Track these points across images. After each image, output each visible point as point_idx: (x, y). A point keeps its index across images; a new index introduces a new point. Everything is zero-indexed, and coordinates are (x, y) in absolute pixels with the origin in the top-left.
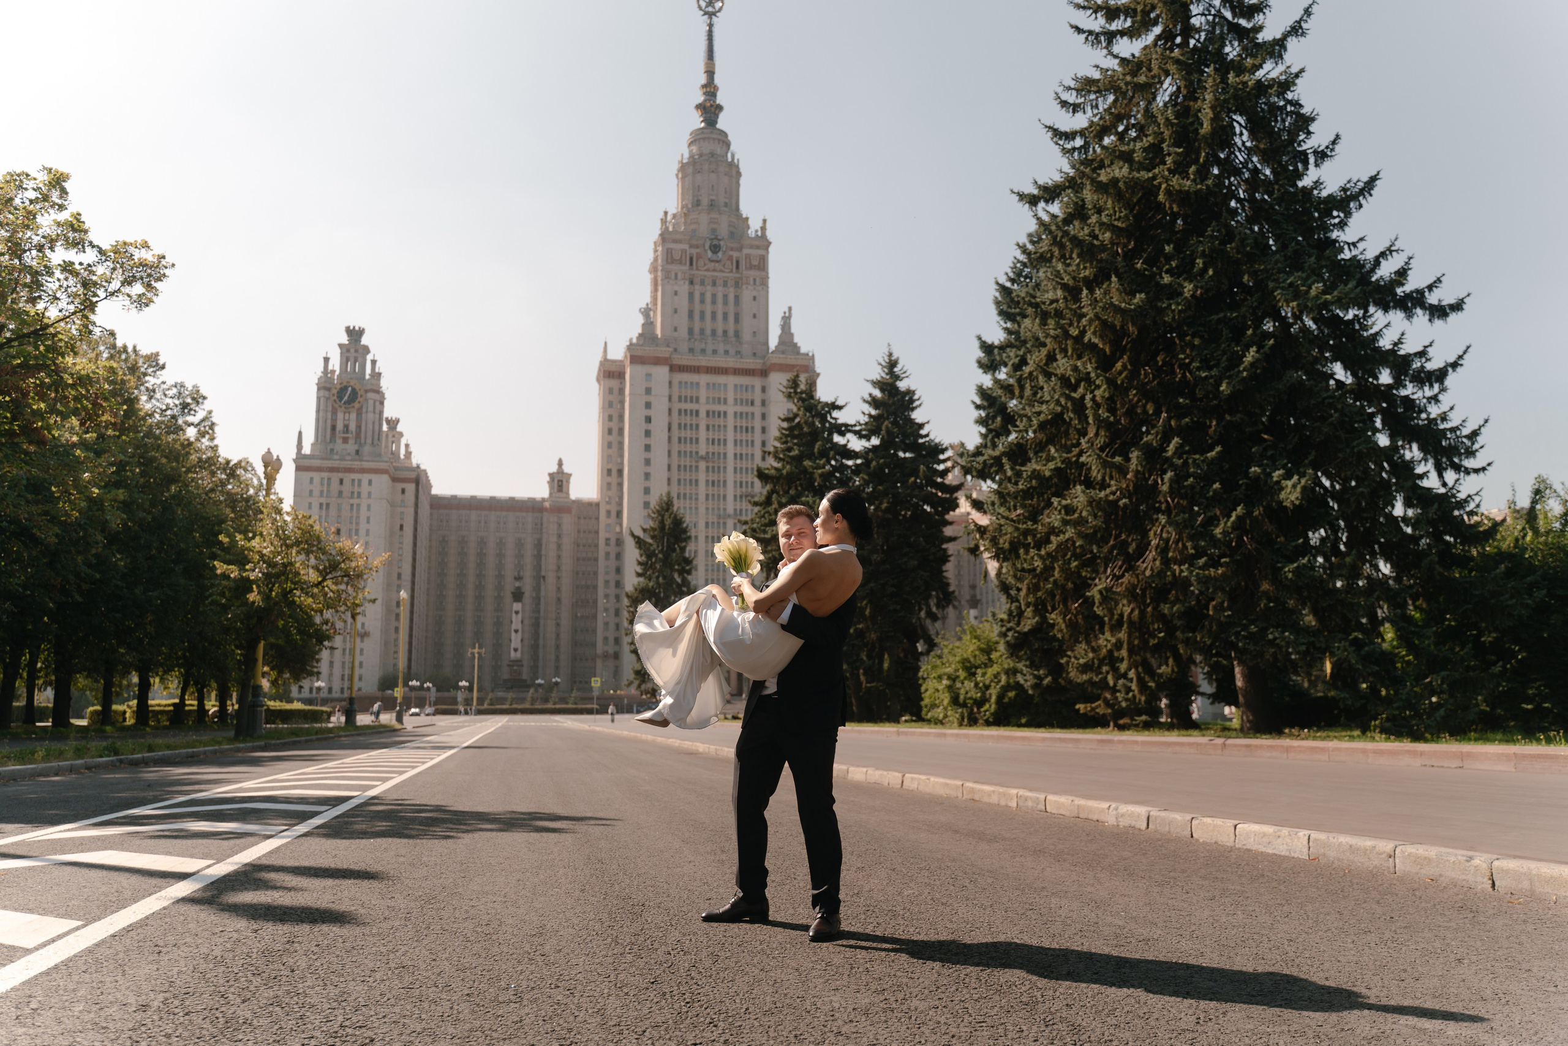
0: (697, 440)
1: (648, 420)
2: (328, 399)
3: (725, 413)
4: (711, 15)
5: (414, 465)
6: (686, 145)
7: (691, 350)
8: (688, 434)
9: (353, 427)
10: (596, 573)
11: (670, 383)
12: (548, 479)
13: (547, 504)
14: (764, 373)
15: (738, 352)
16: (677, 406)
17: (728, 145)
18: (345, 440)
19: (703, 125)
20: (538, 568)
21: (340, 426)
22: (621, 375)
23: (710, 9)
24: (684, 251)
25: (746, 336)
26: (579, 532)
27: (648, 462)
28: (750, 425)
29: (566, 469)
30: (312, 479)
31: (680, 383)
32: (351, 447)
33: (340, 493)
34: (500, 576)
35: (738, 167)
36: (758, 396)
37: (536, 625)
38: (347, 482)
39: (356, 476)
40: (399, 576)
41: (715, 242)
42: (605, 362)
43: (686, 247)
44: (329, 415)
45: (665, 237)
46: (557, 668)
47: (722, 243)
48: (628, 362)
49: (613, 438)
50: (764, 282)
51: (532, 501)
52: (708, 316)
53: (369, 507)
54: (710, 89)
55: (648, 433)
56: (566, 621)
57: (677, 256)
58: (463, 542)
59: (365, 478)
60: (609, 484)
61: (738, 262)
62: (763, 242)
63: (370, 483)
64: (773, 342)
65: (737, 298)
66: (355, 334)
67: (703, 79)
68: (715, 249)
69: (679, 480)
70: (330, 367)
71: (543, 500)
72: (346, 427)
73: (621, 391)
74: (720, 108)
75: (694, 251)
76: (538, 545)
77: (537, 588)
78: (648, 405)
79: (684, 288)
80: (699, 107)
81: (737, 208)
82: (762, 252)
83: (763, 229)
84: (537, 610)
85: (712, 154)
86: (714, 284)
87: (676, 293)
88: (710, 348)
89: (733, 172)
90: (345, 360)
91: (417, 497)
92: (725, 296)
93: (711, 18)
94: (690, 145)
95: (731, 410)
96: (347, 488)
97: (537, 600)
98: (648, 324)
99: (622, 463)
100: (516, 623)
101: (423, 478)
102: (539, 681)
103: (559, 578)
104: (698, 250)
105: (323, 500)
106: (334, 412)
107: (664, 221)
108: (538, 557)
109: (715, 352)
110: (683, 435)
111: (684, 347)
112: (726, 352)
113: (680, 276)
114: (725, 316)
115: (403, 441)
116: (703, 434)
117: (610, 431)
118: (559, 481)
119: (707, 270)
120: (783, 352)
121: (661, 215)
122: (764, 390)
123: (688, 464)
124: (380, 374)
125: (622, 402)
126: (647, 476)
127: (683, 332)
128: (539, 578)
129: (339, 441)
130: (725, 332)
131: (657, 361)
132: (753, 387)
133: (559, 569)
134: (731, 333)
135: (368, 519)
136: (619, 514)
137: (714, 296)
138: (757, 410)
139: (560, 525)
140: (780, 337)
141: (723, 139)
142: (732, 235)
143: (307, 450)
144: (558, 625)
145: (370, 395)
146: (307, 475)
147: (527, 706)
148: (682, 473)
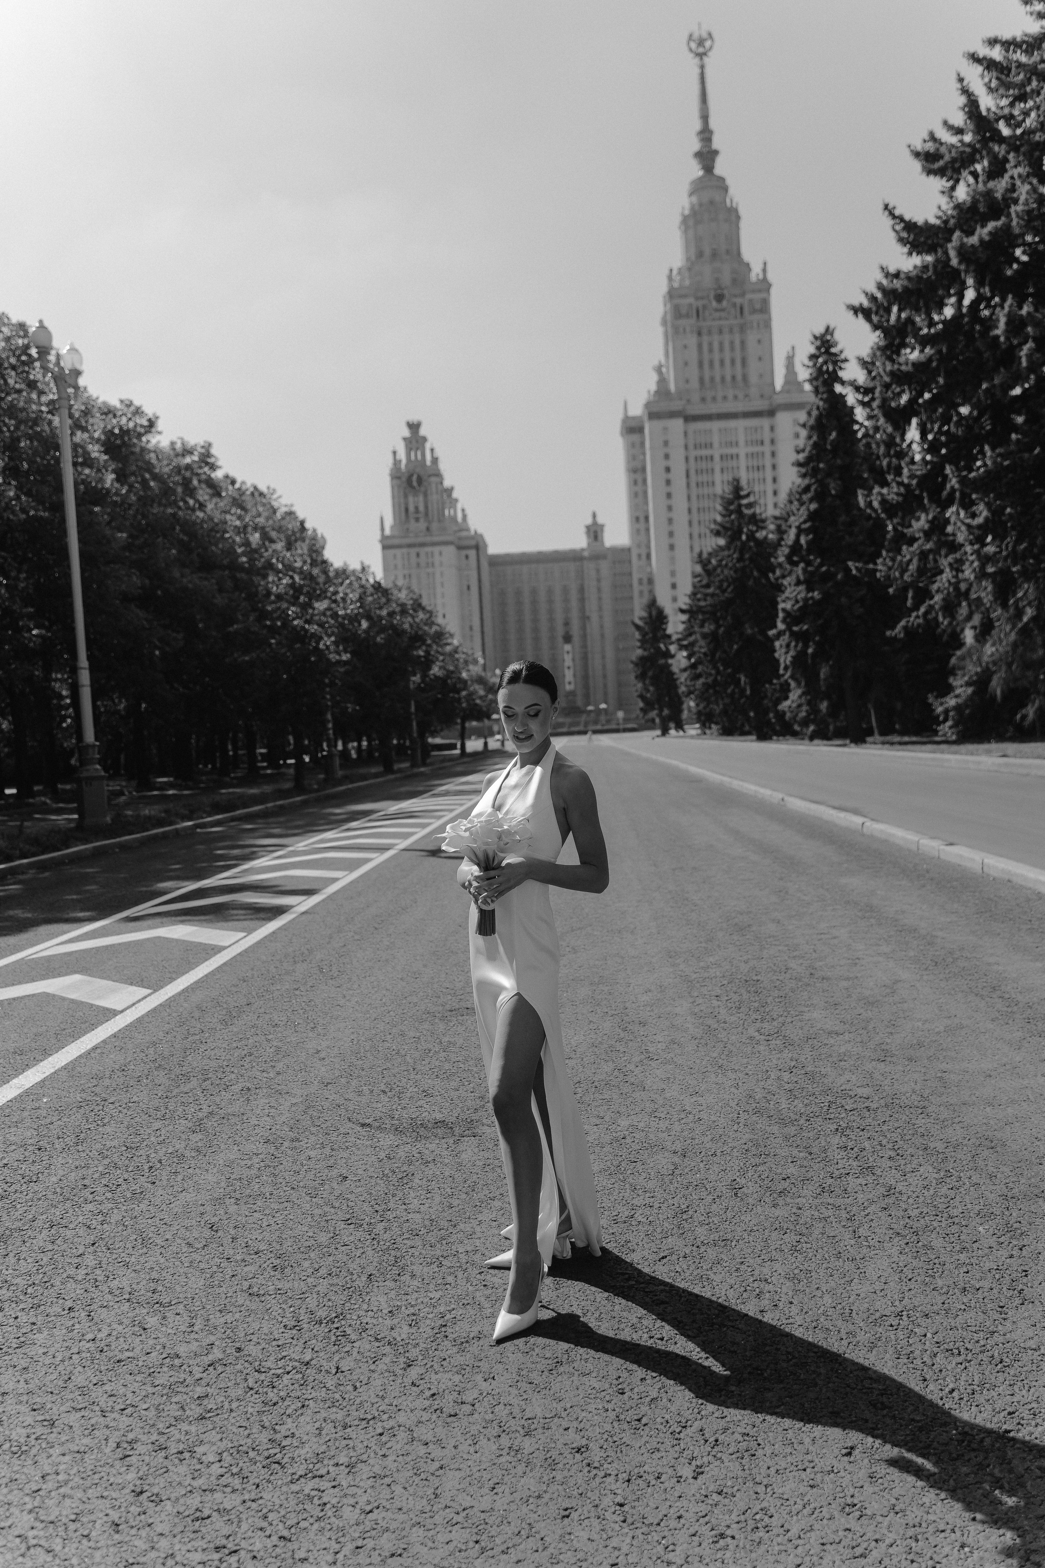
0: (713, 483)
1: (668, 470)
2: (399, 486)
3: (737, 456)
4: (701, 56)
5: (473, 533)
6: (685, 195)
7: (703, 400)
8: (704, 478)
9: (421, 508)
10: (632, 610)
11: (686, 434)
12: (584, 530)
13: (586, 554)
14: (771, 413)
15: (746, 396)
16: (693, 453)
17: (725, 189)
18: (417, 520)
19: (701, 173)
20: (582, 609)
21: (411, 509)
22: (640, 430)
23: (701, 50)
24: (690, 305)
25: (753, 379)
26: (615, 575)
27: (670, 508)
28: (761, 464)
29: (600, 520)
30: (395, 556)
31: (695, 432)
32: (422, 525)
33: (418, 565)
34: (551, 620)
35: (736, 211)
36: (767, 436)
37: (585, 658)
38: (422, 555)
39: (429, 549)
40: (471, 628)
41: (719, 291)
42: (626, 419)
43: (691, 300)
44: (402, 500)
45: (672, 294)
46: (606, 694)
47: (725, 292)
48: (646, 418)
49: (639, 488)
50: (767, 325)
51: (573, 551)
52: (717, 364)
53: (442, 574)
54: (706, 134)
55: (668, 482)
56: (610, 654)
57: (684, 311)
58: (518, 593)
59: (436, 549)
60: (638, 531)
61: (741, 309)
62: (765, 285)
63: (441, 554)
64: (779, 383)
65: (743, 343)
66: (414, 427)
67: (698, 125)
68: (719, 298)
69: (699, 522)
70: (398, 457)
71: (583, 550)
72: (417, 508)
73: (643, 444)
74: (716, 152)
75: (700, 303)
76: (582, 590)
77: (584, 628)
78: (667, 456)
79: (692, 341)
80: (699, 155)
81: (739, 254)
82: (763, 295)
83: (764, 270)
84: (584, 646)
85: (712, 202)
86: (721, 332)
87: (685, 347)
88: (720, 395)
89: (733, 216)
90: (409, 449)
91: (478, 560)
92: (732, 343)
93: (701, 59)
94: (691, 194)
95: (742, 451)
96: (423, 559)
97: (584, 637)
98: (662, 381)
99: (647, 511)
100: (568, 661)
101: (481, 544)
102: (590, 708)
103: (601, 617)
104: (705, 302)
105: (406, 572)
106: (406, 496)
107: (670, 278)
108: (582, 600)
109: (725, 398)
110: (700, 479)
111: (696, 397)
112: (736, 397)
113: (688, 329)
114: (733, 362)
115: (459, 506)
116: (718, 477)
117: (635, 482)
118: (595, 532)
119: (714, 319)
120: (788, 392)
121: (667, 272)
122: (772, 429)
123: (706, 505)
124: (437, 459)
125: (644, 454)
126: (670, 521)
127: (695, 384)
128: (585, 619)
129: (412, 521)
130: (734, 378)
131: (672, 415)
132: (762, 427)
133: (600, 609)
134: (739, 377)
135: (442, 585)
136: (648, 556)
137: (721, 344)
138: (767, 449)
139: (598, 571)
140: (786, 376)
141: (721, 186)
142: (734, 281)
143: (388, 532)
144: (603, 657)
145: (433, 479)
146: (392, 552)
147: (581, 728)
148: (702, 514)
